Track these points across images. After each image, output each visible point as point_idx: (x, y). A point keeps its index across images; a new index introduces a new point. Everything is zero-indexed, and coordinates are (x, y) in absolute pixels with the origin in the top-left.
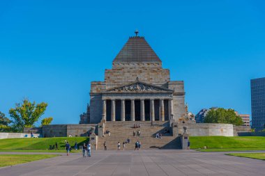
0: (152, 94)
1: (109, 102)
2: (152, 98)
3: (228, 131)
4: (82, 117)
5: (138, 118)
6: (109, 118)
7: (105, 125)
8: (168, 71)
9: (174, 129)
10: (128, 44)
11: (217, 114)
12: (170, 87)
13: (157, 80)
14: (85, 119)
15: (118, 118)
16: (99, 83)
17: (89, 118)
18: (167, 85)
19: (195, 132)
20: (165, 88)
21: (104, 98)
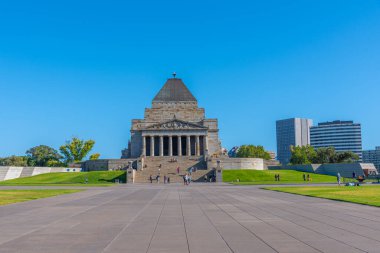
0: (188, 131)
1: (148, 138)
2: (188, 134)
3: (258, 165)
4: (123, 152)
5: (175, 153)
6: (148, 154)
7: (143, 160)
8: (203, 110)
9: (209, 163)
10: (166, 85)
11: (248, 150)
12: (205, 125)
13: (194, 118)
14: (127, 154)
15: (157, 154)
16: (139, 121)
17: (130, 154)
18: (202, 123)
19: (228, 165)
20: (200, 126)
21: (144, 134)
